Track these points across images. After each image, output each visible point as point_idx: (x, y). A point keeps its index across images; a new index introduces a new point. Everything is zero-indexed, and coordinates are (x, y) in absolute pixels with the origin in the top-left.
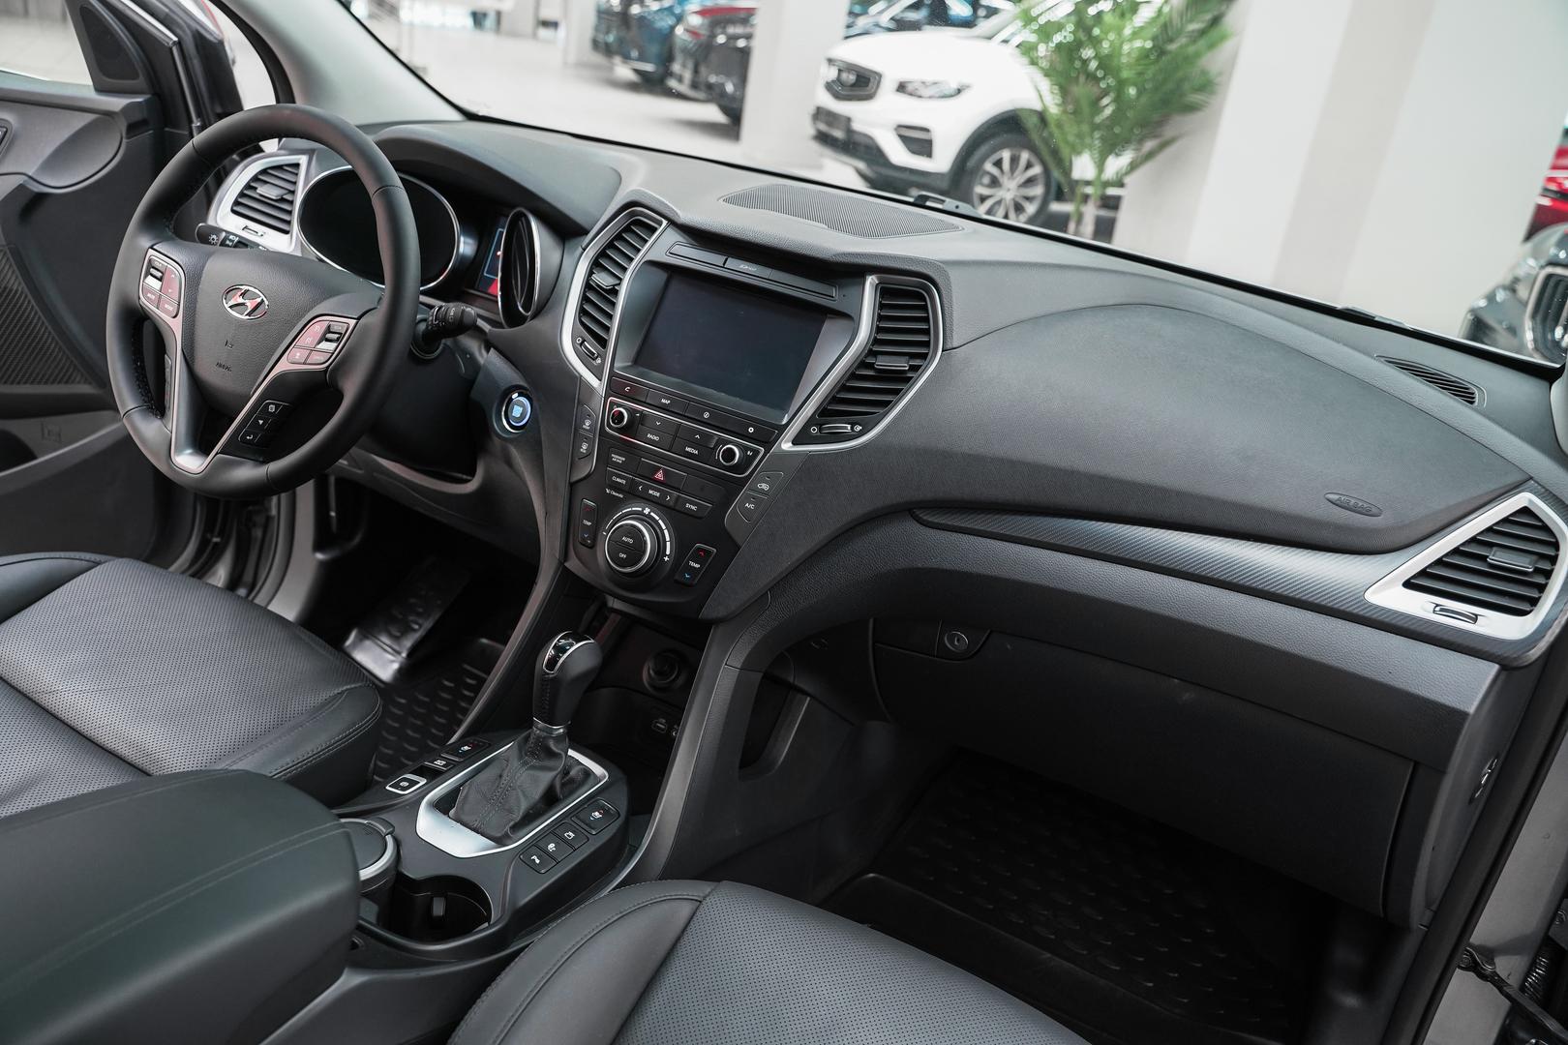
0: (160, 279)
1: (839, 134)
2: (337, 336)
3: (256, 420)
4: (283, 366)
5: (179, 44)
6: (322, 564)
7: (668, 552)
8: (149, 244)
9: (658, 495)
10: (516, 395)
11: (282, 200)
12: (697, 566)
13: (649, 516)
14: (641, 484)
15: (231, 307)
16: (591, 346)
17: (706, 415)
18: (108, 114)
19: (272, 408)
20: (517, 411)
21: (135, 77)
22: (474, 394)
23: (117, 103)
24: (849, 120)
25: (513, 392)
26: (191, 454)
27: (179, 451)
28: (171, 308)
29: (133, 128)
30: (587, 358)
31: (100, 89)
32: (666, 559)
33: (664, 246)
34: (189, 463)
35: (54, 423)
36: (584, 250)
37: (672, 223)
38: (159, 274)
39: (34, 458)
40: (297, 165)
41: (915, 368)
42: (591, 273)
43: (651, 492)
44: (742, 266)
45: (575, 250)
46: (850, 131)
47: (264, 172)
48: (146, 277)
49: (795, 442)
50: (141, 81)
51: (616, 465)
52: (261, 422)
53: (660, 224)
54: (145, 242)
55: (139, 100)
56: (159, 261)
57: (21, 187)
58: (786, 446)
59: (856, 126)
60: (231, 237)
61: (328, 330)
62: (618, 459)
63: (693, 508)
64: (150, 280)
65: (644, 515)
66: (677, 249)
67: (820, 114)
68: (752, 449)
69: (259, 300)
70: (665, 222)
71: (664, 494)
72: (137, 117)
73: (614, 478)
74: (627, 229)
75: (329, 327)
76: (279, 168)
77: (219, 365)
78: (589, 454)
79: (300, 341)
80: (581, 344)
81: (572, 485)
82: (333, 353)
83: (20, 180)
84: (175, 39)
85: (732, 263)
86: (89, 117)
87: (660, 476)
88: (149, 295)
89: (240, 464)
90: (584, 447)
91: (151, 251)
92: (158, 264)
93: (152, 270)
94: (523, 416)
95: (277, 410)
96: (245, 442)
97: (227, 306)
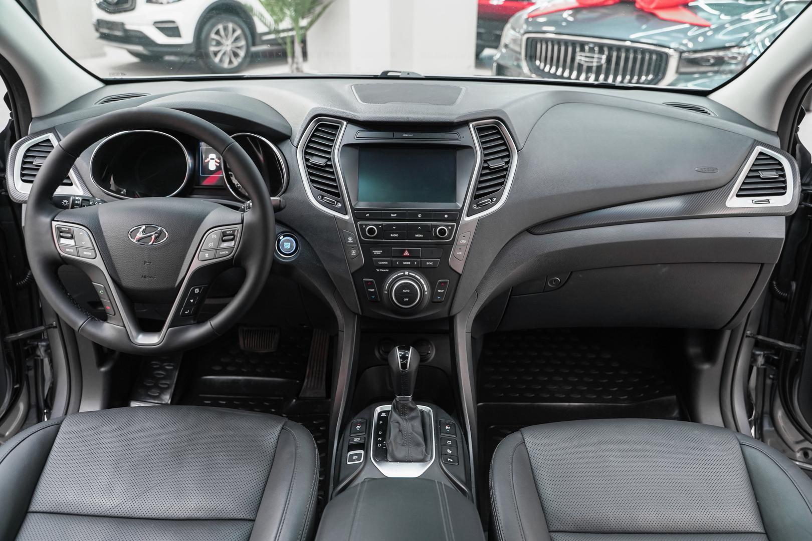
0: (72, 238)
2: (232, 236)
3: (189, 300)
4: (196, 264)
7: (426, 290)
8: (49, 219)
9: (409, 263)
10: (282, 237)
12: (443, 291)
13: (409, 275)
14: (397, 261)
15: (138, 241)
16: (328, 198)
17: (420, 216)
19: (197, 291)
20: (287, 245)
24: (123, 24)
25: (280, 236)
26: (146, 335)
27: (137, 336)
28: (90, 254)
30: (331, 205)
32: (426, 293)
33: (347, 135)
34: (149, 340)
36: (296, 147)
37: (352, 121)
38: (70, 235)
40: (48, 141)
41: (507, 163)
42: (307, 160)
44: (404, 135)
46: (126, 31)
47: (28, 150)
48: (59, 241)
49: (468, 215)
51: (378, 256)
52: (192, 301)
53: (342, 124)
54: (45, 219)
56: (65, 226)
58: (466, 219)
59: (128, 27)
60: (77, 198)
61: (223, 234)
62: (377, 252)
63: (431, 263)
64: (63, 241)
65: (406, 275)
66: (360, 135)
67: (100, 24)
68: (450, 226)
70: (345, 123)
71: (412, 262)
73: (380, 263)
74: (317, 130)
75: (222, 232)
77: (143, 277)
78: (358, 254)
79: (203, 247)
80: (322, 199)
81: (352, 274)
82: (234, 247)
85: (397, 135)
87: (406, 253)
88: (67, 250)
89: (187, 330)
90: (354, 252)
91: (54, 223)
92: (65, 229)
93: (61, 234)
94: (291, 246)
95: (200, 290)
96: (184, 315)
97: (134, 241)
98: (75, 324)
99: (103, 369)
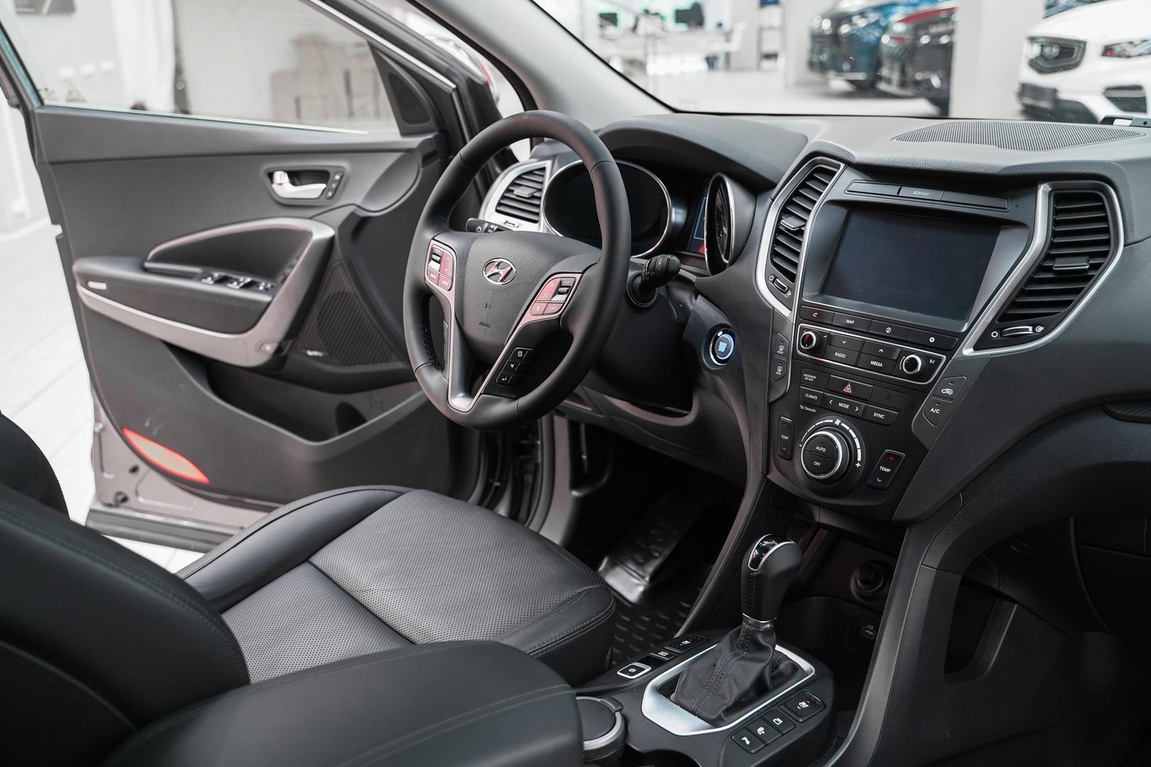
0: (439, 262)
1: (1045, 104)
2: (567, 289)
3: (509, 364)
4: (528, 318)
5: (457, 90)
6: (577, 500)
7: (859, 459)
8: (432, 237)
9: (847, 406)
10: (721, 333)
11: (533, 197)
12: (888, 470)
13: (840, 427)
14: (831, 398)
15: (489, 277)
16: (783, 281)
17: (888, 330)
18: (410, 151)
19: (520, 354)
20: (722, 347)
21: (427, 120)
22: (685, 336)
23: (414, 142)
24: (1055, 91)
25: (718, 331)
26: (463, 397)
27: (454, 395)
28: (447, 283)
29: (427, 159)
30: (779, 292)
31: (404, 133)
32: (858, 465)
33: (845, 186)
34: (461, 404)
35: (378, 395)
36: (773, 200)
37: (850, 165)
38: (438, 258)
39: (364, 421)
40: (543, 169)
41: (1095, 267)
42: (780, 219)
43: (840, 405)
44: (915, 193)
45: (766, 200)
46: (1057, 101)
47: (519, 177)
48: (429, 261)
49: (976, 348)
50: (431, 123)
51: (808, 384)
52: (512, 366)
53: (838, 167)
54: (428, 235)
55: (430, 136)
56: (439, 248)
57: (353, 214)
58: (968, 351)
59: (1063, 95)
61: (560, 285)
62: (809, 377)
63: (881, 416)
64: (432, 264)
65: (836, 426)
66: (855, 187)
67: (1026, 90)
68: (933, 357)
69: (509, 268)
70: (842, 165)
71: (852, 406)
72: (429, 150)
73: (807, 395)
74: (811, 178)
75: (561, 282)
76: (530, 173)
77: (482, 324)
78: (784, 376)
79: (539, 298)
80: (774, 281)
81: (771, 405)
82: (564, 303)
83: (351, 209)
84: (454, 86)
85: (906, 191)
86: (396, 156)
87: (848, 389)
88: (432, 275)
89: (497, 401)
90: (779, 370)
91: (433, 242)
92: (437, 251)
93: (433, 256)
94: (727, 350)
95: (523, 354)
96: (501, 382)
97: (486, 276)
99: (575, 493)
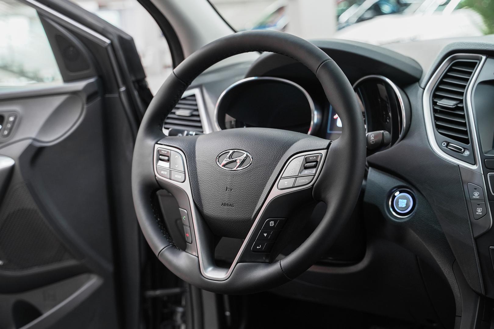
0: (168, 160)
2: (314, 163)
3: (262, 234)
4: (275, 193)
5: (112, 44)
8: (153, 142)
10: (398, 193)
11: (192, 115)
15: (224, 166)
16: (455, 144)
18: (74, 94)
19: (272, 223)
20: (402, 203)
21: (87, 68)
23: (80, 85)
25: (396, 191)
26: (213, 270)
27: (205, 269)
28: (181, 177)
29: (89, 98)
30: (457, 153)
33: (489, 70)
34: (217, 275)
35: (52, 289)
36: (424, 89)
37: (491, 55)
38: (167, 158)
40: (194, 96)
42: (435, 103)
45: (418, 90)
48: (157, 162)
50: (91, 70)
52: (265, 235)
54: (150, 142)
55: (92, 80)
56: (165, 150)
57: (30, 146)
60: (190, 132)
61: (307, 161)
64: (161, 163)
69: (245, 155)
72: (92, 90)
74: (450, 70)
75: (306, 158)
77: (223, 204)
78: (485, 214)
79: (286, 173)
80: (447, 146)
82: (315, 175)
83: (29, 142)
84: (108, 41)
86: (62, 98)
88: (162, 172)
89: (255, 267)
90: (479, 211)
91: (157, 146)
92: (164, 152)
93: (160, 156)
94: (407, 205)
95: (275, 224)
96: (255, 250)
97: (221, 166)
98: (156, 248)
